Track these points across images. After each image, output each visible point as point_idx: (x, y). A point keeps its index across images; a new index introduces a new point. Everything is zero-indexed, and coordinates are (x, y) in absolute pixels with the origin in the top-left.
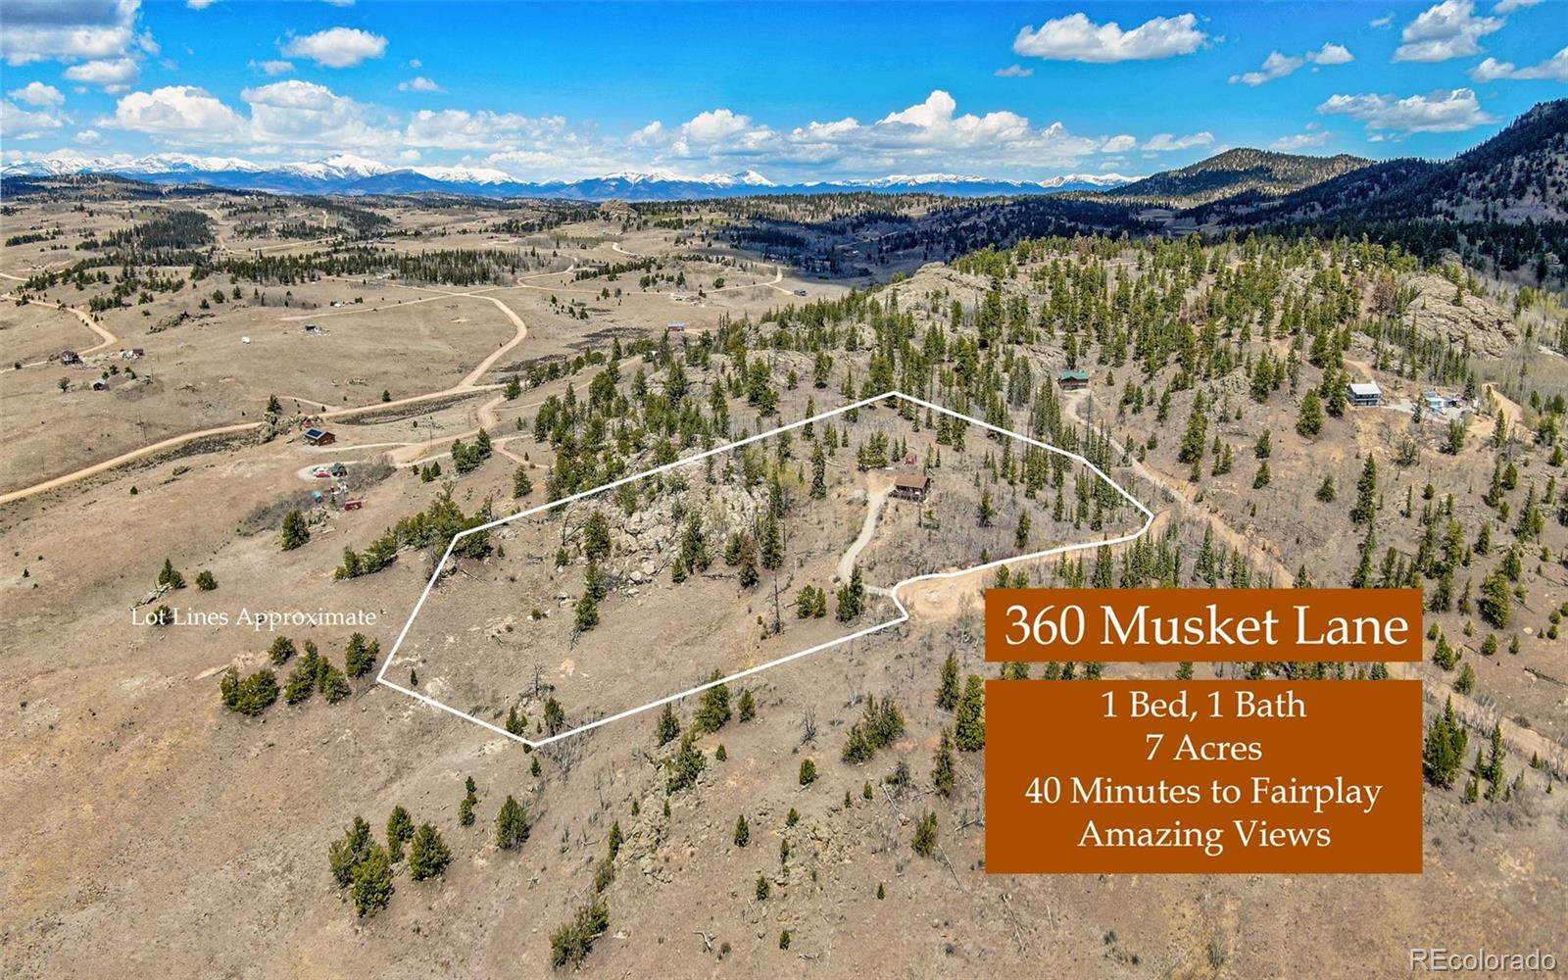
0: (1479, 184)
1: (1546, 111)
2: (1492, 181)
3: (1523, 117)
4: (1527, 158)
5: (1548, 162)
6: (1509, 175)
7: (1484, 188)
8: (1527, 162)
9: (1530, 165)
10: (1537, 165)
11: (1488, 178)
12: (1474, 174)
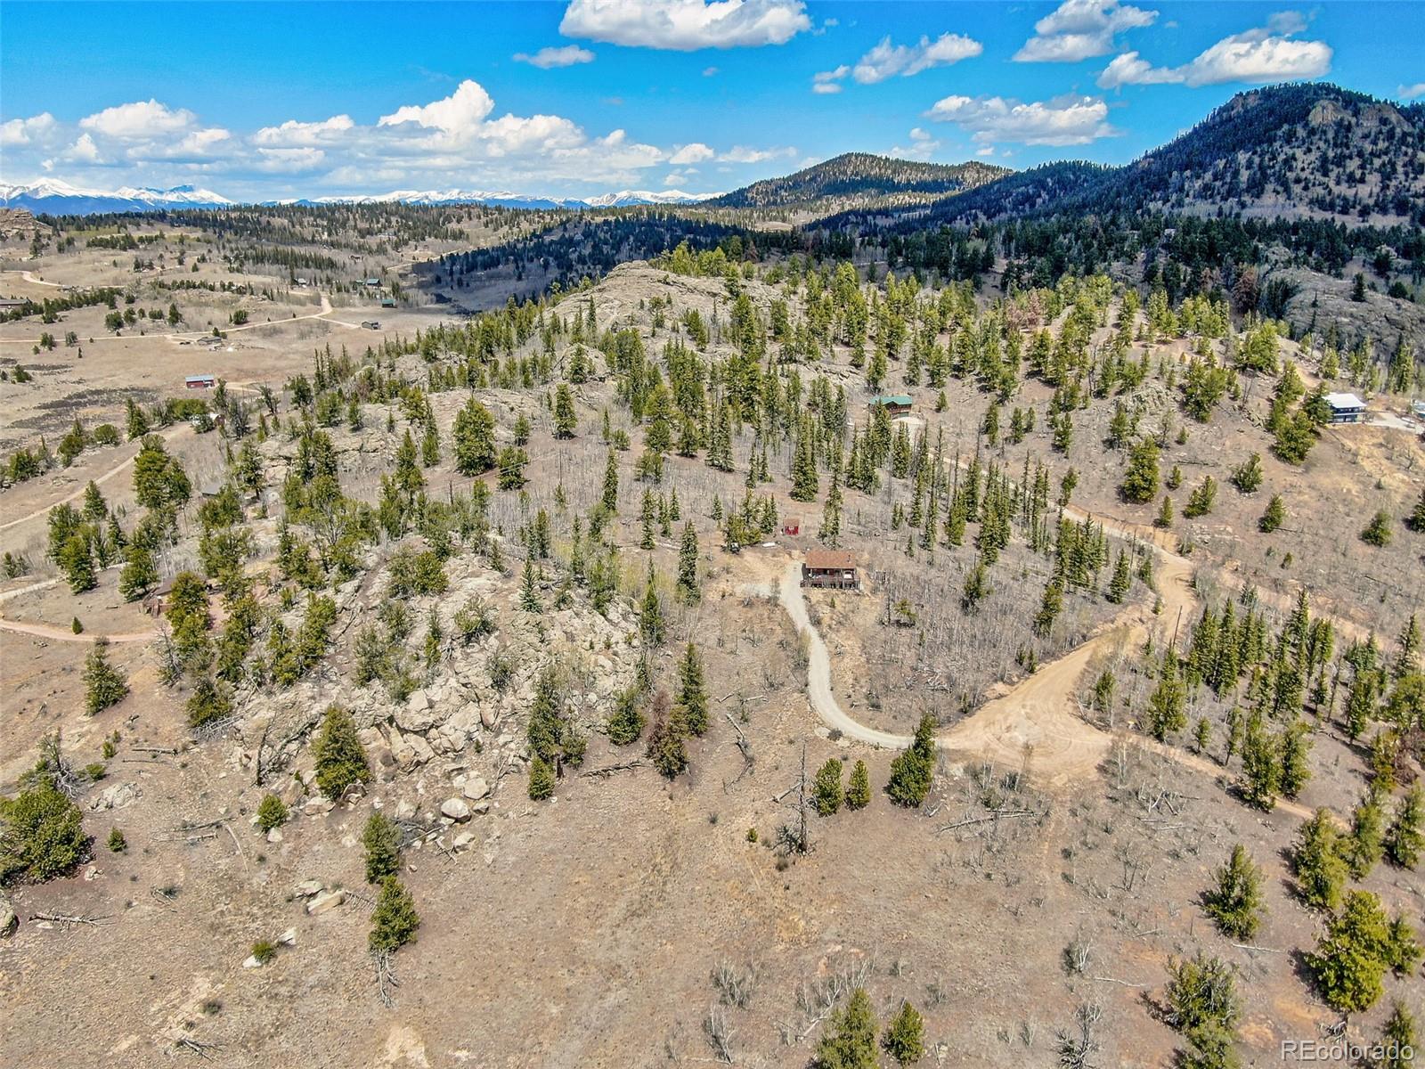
0: (1198, 184)
1: (1252, 102)
2: (1215, 180)
3: (1222, 110)
4: (1255, 153)
5: (1282, 156)
6: (1236, 173)
7: (1206, 187)
8: (1256, 159)
9: (1262, 160)
11: (1208, 176)
12: (1188, 173)
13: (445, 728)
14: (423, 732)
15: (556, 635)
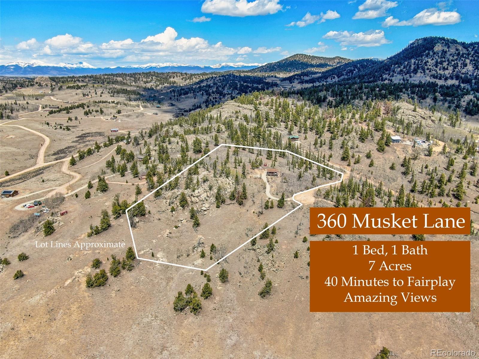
0: (399, 69)
1: (420, 42)
2: (404, 68)
3: (411, 44)
4: (417, 60)
5: (425, 61)
6: (410, 66)
7: (401, 71)
8: (417, 62)
9: (418, 62)
10: (421, 62)
11: (402, 67)
12: (397, 66)
13: (201, 196)
14: (197, 197)
15: (219, 182)
